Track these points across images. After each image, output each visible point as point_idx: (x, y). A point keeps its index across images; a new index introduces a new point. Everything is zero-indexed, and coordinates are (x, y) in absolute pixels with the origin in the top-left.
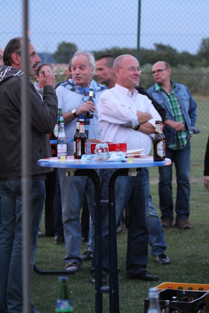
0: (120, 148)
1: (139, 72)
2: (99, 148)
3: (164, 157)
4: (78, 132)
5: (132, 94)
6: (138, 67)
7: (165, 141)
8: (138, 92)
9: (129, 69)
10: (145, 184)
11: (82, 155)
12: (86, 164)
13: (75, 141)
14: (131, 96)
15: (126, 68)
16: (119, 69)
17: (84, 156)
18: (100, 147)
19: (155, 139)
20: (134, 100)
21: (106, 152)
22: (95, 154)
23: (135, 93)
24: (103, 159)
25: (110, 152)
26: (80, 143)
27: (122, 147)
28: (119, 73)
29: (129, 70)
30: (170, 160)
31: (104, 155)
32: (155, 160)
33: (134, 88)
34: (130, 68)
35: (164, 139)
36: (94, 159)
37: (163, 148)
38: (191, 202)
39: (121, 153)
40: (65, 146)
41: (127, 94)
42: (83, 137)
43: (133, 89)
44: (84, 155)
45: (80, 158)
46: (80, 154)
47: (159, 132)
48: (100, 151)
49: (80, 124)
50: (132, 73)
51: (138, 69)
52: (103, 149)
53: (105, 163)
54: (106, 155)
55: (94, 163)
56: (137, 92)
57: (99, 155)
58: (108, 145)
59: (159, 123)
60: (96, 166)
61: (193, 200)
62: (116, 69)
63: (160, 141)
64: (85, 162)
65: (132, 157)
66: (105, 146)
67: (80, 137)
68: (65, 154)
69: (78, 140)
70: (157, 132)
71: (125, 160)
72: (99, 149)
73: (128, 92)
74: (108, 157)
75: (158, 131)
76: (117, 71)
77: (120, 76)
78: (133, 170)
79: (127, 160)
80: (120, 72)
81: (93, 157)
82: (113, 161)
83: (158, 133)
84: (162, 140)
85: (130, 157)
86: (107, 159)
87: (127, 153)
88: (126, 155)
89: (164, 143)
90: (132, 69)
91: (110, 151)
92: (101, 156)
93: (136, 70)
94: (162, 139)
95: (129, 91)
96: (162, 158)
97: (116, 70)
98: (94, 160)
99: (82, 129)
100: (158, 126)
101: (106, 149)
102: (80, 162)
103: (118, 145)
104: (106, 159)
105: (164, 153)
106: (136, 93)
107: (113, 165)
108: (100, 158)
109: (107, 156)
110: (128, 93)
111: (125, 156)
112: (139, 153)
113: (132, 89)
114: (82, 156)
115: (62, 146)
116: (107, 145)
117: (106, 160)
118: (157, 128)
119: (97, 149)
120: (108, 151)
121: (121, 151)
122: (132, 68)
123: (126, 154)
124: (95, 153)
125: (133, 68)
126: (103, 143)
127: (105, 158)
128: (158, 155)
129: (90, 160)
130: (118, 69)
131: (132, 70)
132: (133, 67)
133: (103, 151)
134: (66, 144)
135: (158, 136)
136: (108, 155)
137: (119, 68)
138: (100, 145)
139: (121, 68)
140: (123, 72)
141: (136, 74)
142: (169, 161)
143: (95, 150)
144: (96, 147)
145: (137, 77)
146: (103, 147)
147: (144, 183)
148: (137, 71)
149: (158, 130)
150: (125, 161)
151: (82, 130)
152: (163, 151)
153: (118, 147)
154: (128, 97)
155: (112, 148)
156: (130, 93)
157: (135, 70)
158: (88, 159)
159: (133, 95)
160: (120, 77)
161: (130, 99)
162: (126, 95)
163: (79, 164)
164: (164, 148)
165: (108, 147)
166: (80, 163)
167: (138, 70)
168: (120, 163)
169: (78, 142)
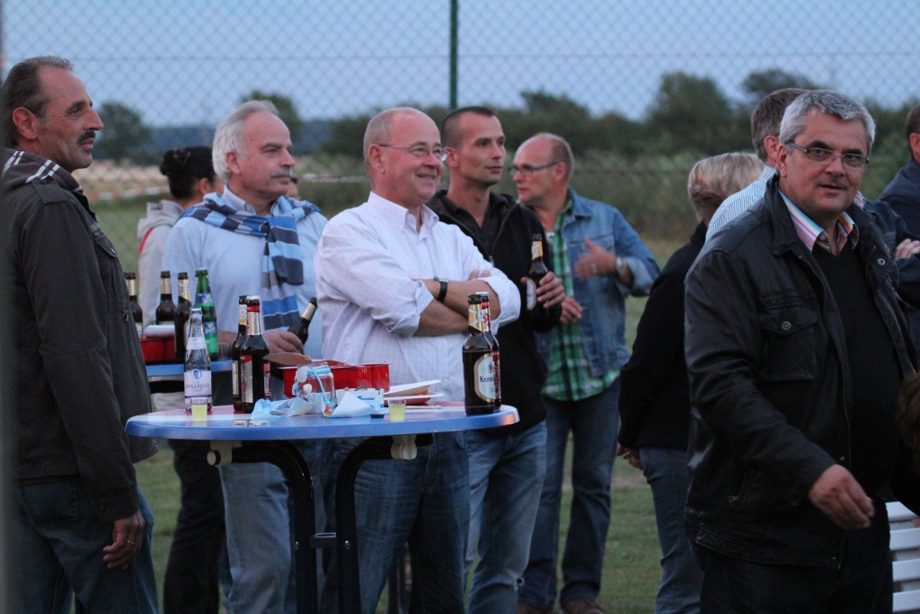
0: (368, 379)
1: (438, 158)
2: (305, 380)
3: (497, 400)
4: (243, 334)
5: (420, 222)
6: (437, 145)
7: (498, 353)
8: (438, 218)
9: (410, 150)
10: (457, 489)
11: (255, 400)
12: (269, 426)
13: (237, 362)
14: (415, 227)
15: (401, 145)
16: (382, 148)
17: (262, 403)
18: (309, 375)
19: (469, 349)
20: (425, 239)
21: (326, 391)
22: (295, 396)
23: (429, 218)
24: (318, 411)
25: (339, 392)
26: (249, 365)
27: (376, 376)
28: (380, 161)
29: (410, 152)
30: (514, 410)
31: (321, 400)
32: (470, 412)
33: (424, 206)
34: (413, 146)
35: (495, 349)
36: (291, 412)
37: (493, 374)
38: (611, 546)
39: (371, 391)
40: (205, 377)
41: (403, 221)
42: (257, 347)
43: (422, 207)
44: (262, 400)
45: (248, 409)
46: (250, 399)
47: (480, 329)
48: (308, 387)
49: (248, 311)
50: (418, 162)
51: (438, 151)
52: (316, 380)
53: (324, 423)
54: (324, 400)
55: (292, 424)
56: (435, 218)
57: (306, 399)
58: (332, 370)
59: (480, 303)
60: (295, 430)
61: (616, 538)
62: (373, 148)
63: (483, 354)
64: (262, 422)
65: (403, 402)
66: (322, 373)
67: (249, 348)
68: (206, 398)
69: (242, 358)
70: (475, 327)
71: (381, 413)
72: (306, 382)
73: (407, 215)
74: (332, 405)
75: (478, 324)
76: (375, 153)
77: (382, 170)
78: (406, 440)
79: (388, 414)
80: (383, 158)
81: (288, 407)
82: (346, 417)
83: (479, 332)
84: (489, 352)
85: (394, 402)
86: (330, 410)
87: (390, 392)
88: (386, 399)
89: (495, 359)
90: (419, 150)
91: (337, 388)
92: (311, 403)
93: (431, 153)
94: (489, 347)
95: (410, 212)
96: (491, 403)
97: (371, 153)
98: (290, 415)
99: (255, 324)
100: (477, 310)
101: (326, 381)
102: (249, 420)
103: (365, 371)
104: (327, 410)
105: (497, 390)
106: (432, 219)
107: (344, 426)
108: (310, 408)
109: (329, 402)
110: (406, 220)
111: (383, 403)
112: (425, 393)
113: (419, 209)
114: (257, 404)
115: (197, 377)
116: (329, 369)
117: (325, 415)
118: (474, 317)
119: (300, 383)
120: (333, 387)
121: (373, 387)
122: (420, 147)
123: (386, 396)
124: (293, 394)
125: (422, 148)
126: (317, 364)
127: (323, 409)
128: (479, 395)
129: (278, 414)
130: (378, 150)
131: (418, 153)
132: (423, 144)
133: (316, 388)
134: (209, 369)
135: (479, 341)
136: (333, 398)
137: (382, 145)
138: (309, 370)
139: (386, 146)
140: (394, 159)
141: (431, 164)
142: (512, 413)
143: (295, 386)
144: (296, 377)
145: (435, 172)
146: (318, 376)
147: (452, 485)
148: (434, 157)
149: (476, 321)
150: (381, 416)
151: (256, 327)
152: (493, 382)
153: (364, 377)
154: (406, 230)
155: (346, 377)
156: (413, 219)
157: (428, 154)
158: (272, 413)
159: (423, 227)
160: (384, 173)
161: (412, 236)
162: (402, 226)
163: (245, 426)
164: (496, 375)
165: (331, 375)
166: (249, 424)
167: (438, 155)
168: (368, 421)
169: (244, 362)
